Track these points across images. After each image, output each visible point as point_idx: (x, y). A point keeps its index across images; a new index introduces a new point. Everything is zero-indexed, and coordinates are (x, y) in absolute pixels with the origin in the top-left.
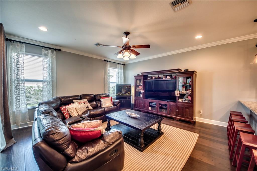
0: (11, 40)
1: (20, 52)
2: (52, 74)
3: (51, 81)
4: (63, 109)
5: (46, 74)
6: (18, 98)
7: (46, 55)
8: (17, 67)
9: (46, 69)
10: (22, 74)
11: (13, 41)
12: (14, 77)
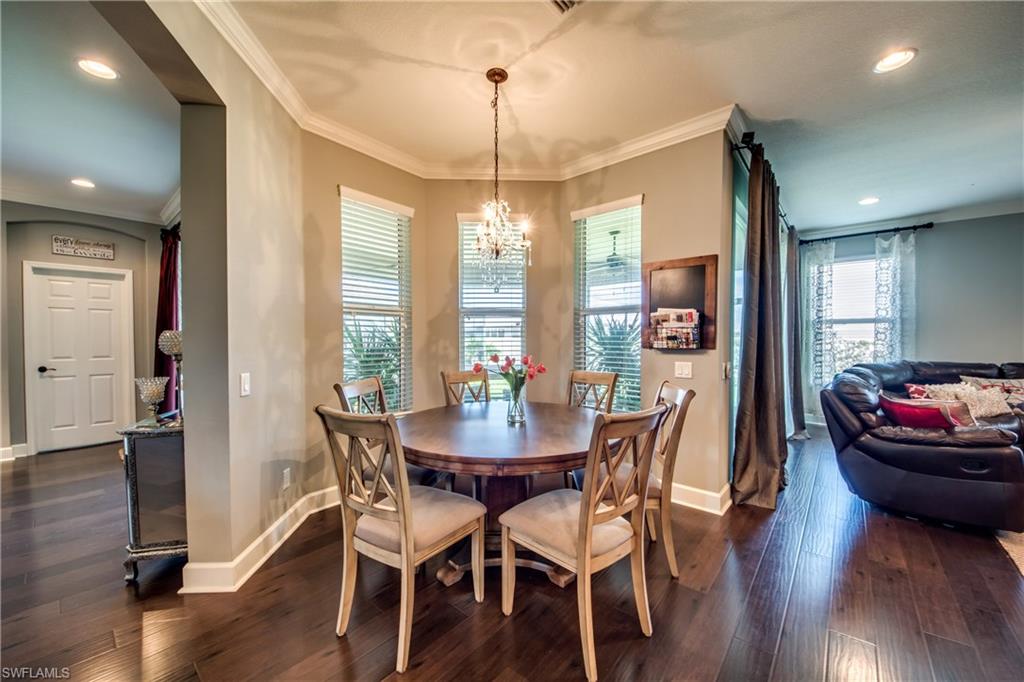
0: (807, 242)
1: (825, 261)
2: (902, 299)
3: (898, 320)
4: (912, 389)
5: (885, 301)
6: (818, 359)
7: (886, 251)
8: (819, 295)
9: (885, 289)
10: (829, 307)
11: (812, 241)
12: (813, 316)
